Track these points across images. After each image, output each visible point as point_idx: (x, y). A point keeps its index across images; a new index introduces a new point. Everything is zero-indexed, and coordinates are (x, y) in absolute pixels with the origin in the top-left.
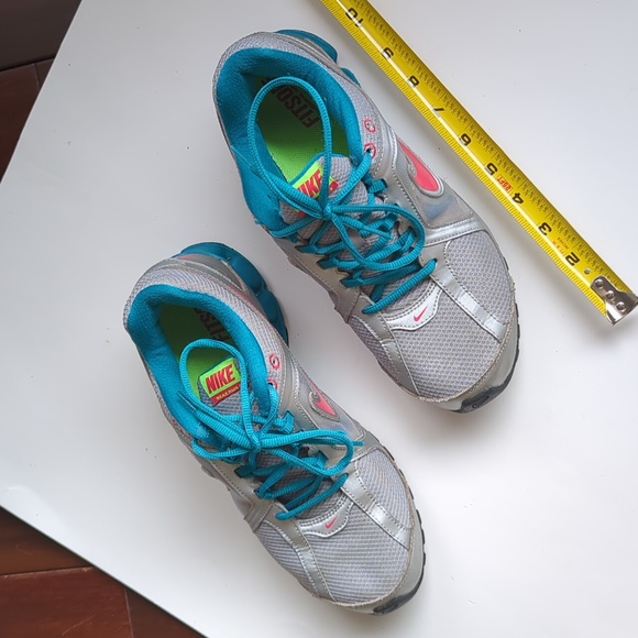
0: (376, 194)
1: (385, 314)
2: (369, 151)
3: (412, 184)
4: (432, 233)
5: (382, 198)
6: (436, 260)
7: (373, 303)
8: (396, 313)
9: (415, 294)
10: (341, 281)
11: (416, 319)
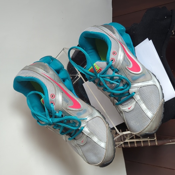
0: (116, 72)
1: (121, 106)
2: (112, 60)
3: (126, 70)
4: (134, 85)
5: (118, 74)
6: (135, 93)
7: (117, 102)
8: (124, 106)
9: (129, 101)
10: (109, 95)
11: (129, 109)
